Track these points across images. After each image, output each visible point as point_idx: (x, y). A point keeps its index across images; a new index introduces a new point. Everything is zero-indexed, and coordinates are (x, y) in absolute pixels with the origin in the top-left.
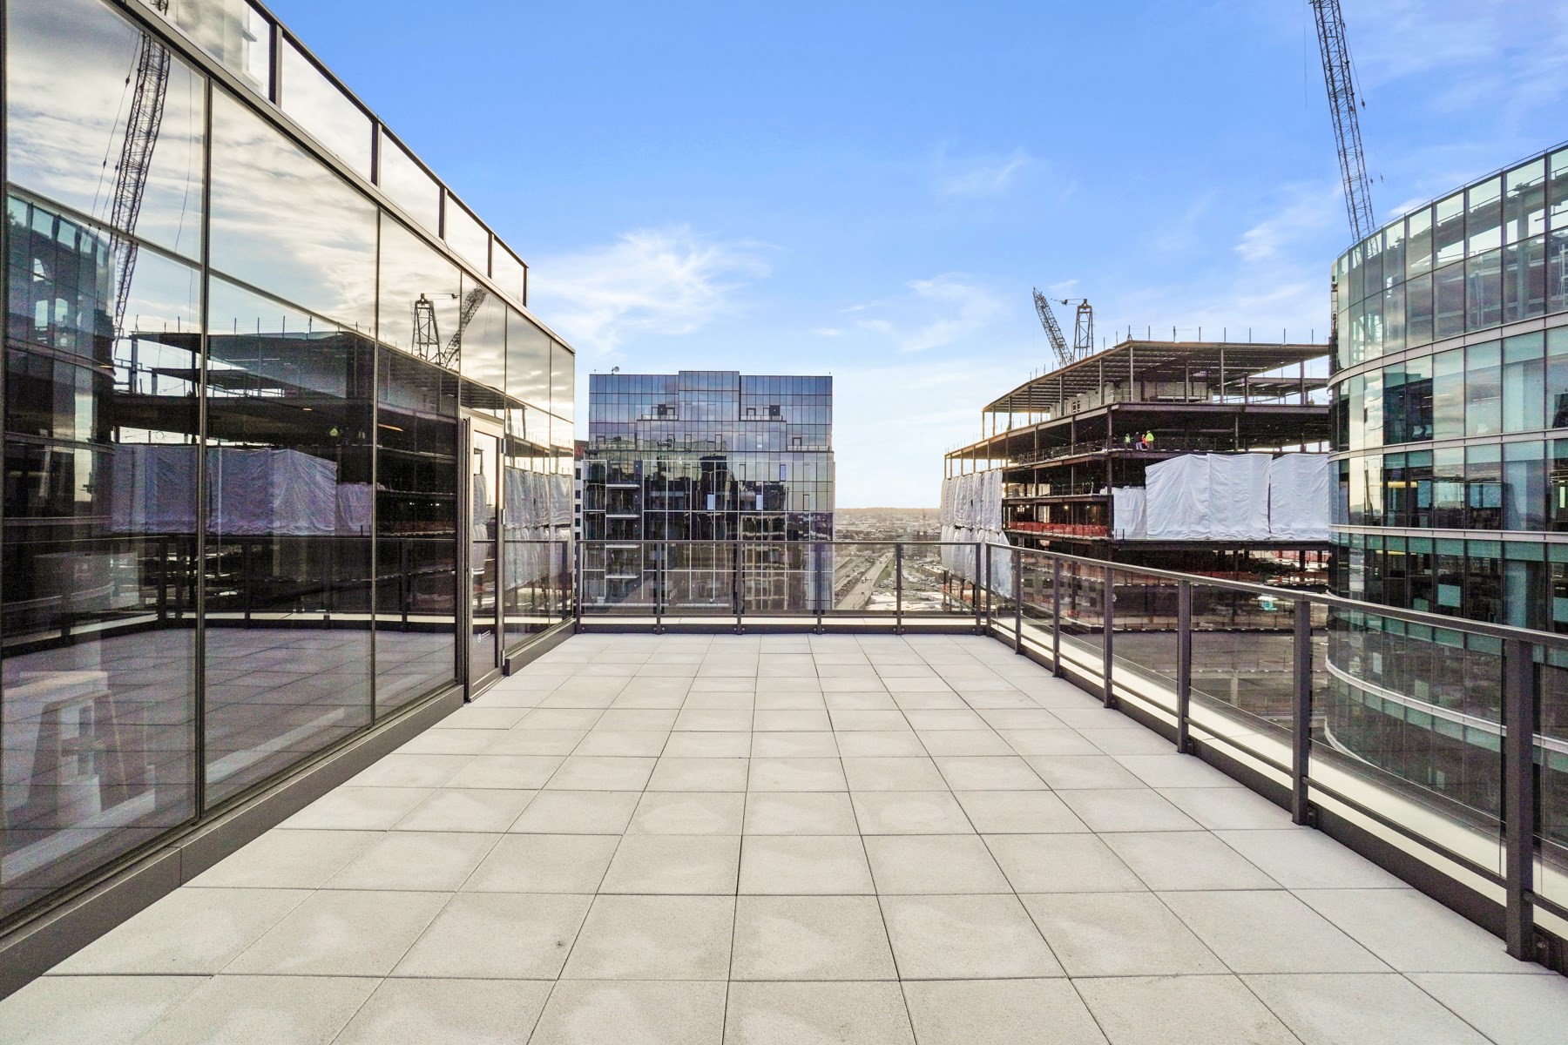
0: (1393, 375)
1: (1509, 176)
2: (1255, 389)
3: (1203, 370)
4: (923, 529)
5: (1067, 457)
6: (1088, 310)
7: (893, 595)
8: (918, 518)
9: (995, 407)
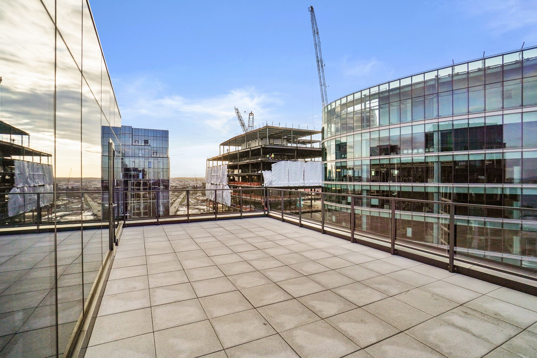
0: (338, 141)
1: (363, 92)
2: (299, 142)
3: (286, 136)
4: (196, 185)
5: (248, 161)
6: (252, 115)
7: (186, 208)
8: (194, 181)
9: (224, 144)
